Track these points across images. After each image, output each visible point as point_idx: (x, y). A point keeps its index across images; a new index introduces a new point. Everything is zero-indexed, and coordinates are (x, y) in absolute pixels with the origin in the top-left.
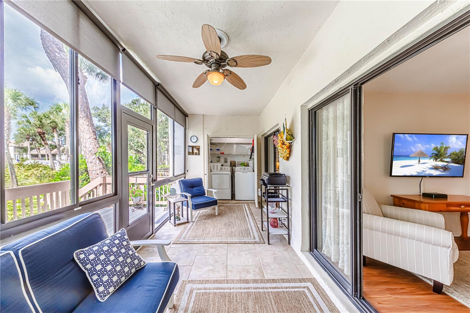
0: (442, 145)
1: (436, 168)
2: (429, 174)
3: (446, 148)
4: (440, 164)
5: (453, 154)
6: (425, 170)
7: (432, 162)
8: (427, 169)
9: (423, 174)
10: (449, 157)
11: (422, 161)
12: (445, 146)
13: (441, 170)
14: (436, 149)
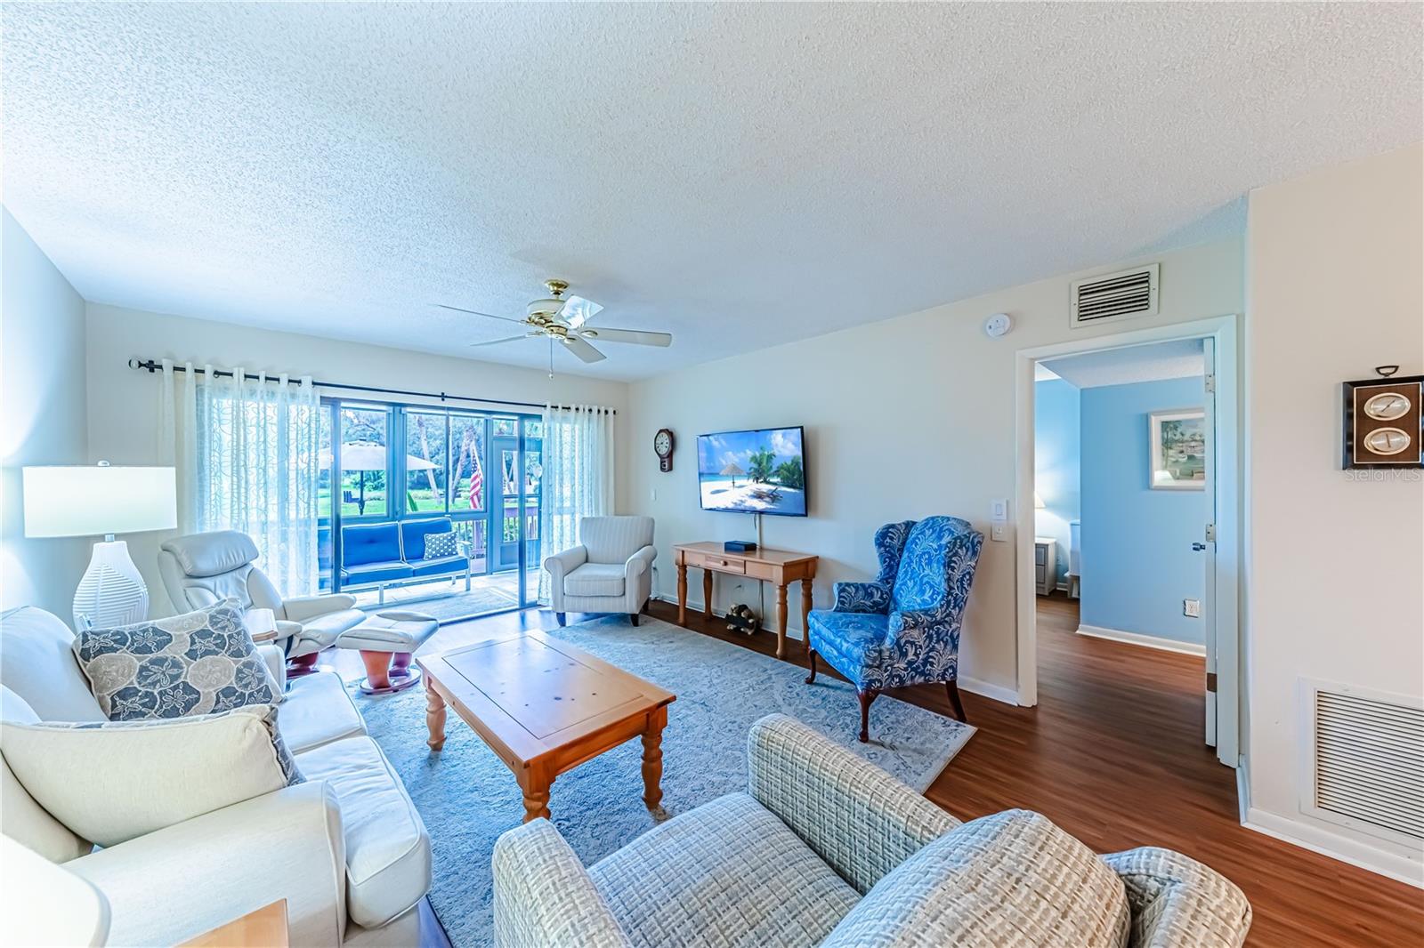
0: (761, 452)
1: (759, 496)
2: (751, 507)
3: (770, 457)
4: (765, 488)
5: (782, 467)
6: (743, 499)
7: (752, 486)
8: (747, 498)
9: (742, 507)
10: (777, 473)
11: (738, 482)
12: (766, 453)
13: (767, 499)
14: (754, 459)
